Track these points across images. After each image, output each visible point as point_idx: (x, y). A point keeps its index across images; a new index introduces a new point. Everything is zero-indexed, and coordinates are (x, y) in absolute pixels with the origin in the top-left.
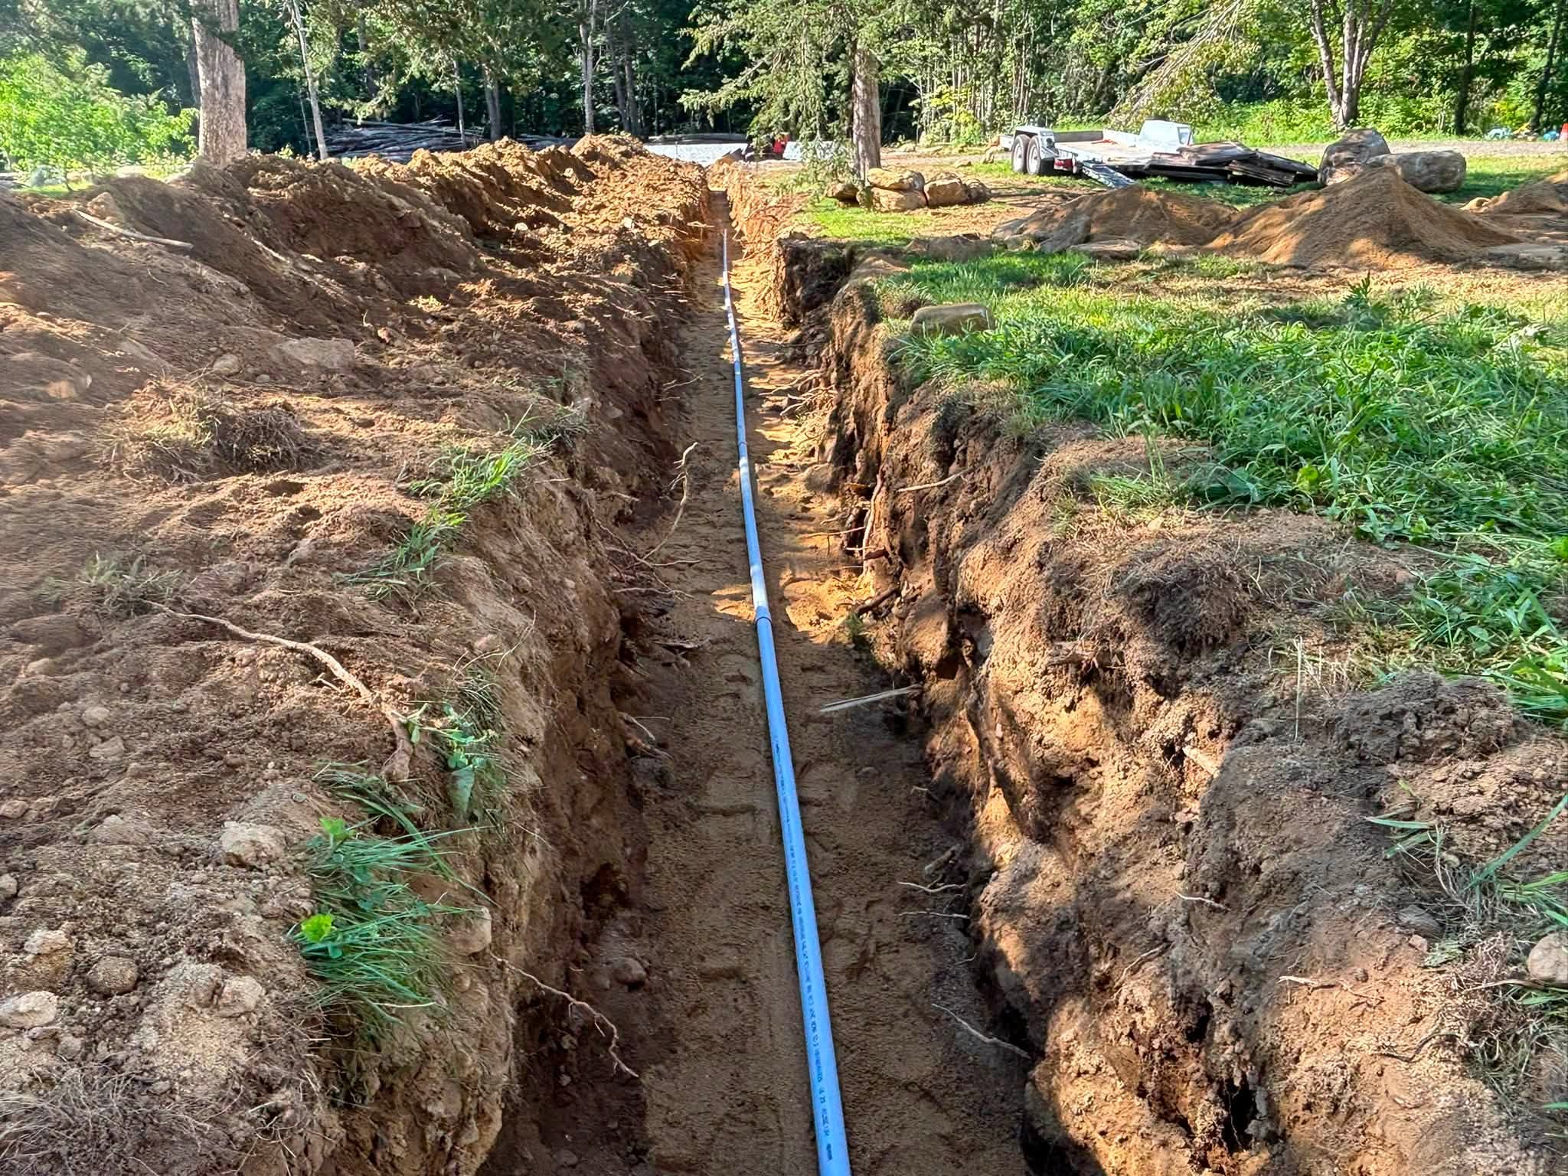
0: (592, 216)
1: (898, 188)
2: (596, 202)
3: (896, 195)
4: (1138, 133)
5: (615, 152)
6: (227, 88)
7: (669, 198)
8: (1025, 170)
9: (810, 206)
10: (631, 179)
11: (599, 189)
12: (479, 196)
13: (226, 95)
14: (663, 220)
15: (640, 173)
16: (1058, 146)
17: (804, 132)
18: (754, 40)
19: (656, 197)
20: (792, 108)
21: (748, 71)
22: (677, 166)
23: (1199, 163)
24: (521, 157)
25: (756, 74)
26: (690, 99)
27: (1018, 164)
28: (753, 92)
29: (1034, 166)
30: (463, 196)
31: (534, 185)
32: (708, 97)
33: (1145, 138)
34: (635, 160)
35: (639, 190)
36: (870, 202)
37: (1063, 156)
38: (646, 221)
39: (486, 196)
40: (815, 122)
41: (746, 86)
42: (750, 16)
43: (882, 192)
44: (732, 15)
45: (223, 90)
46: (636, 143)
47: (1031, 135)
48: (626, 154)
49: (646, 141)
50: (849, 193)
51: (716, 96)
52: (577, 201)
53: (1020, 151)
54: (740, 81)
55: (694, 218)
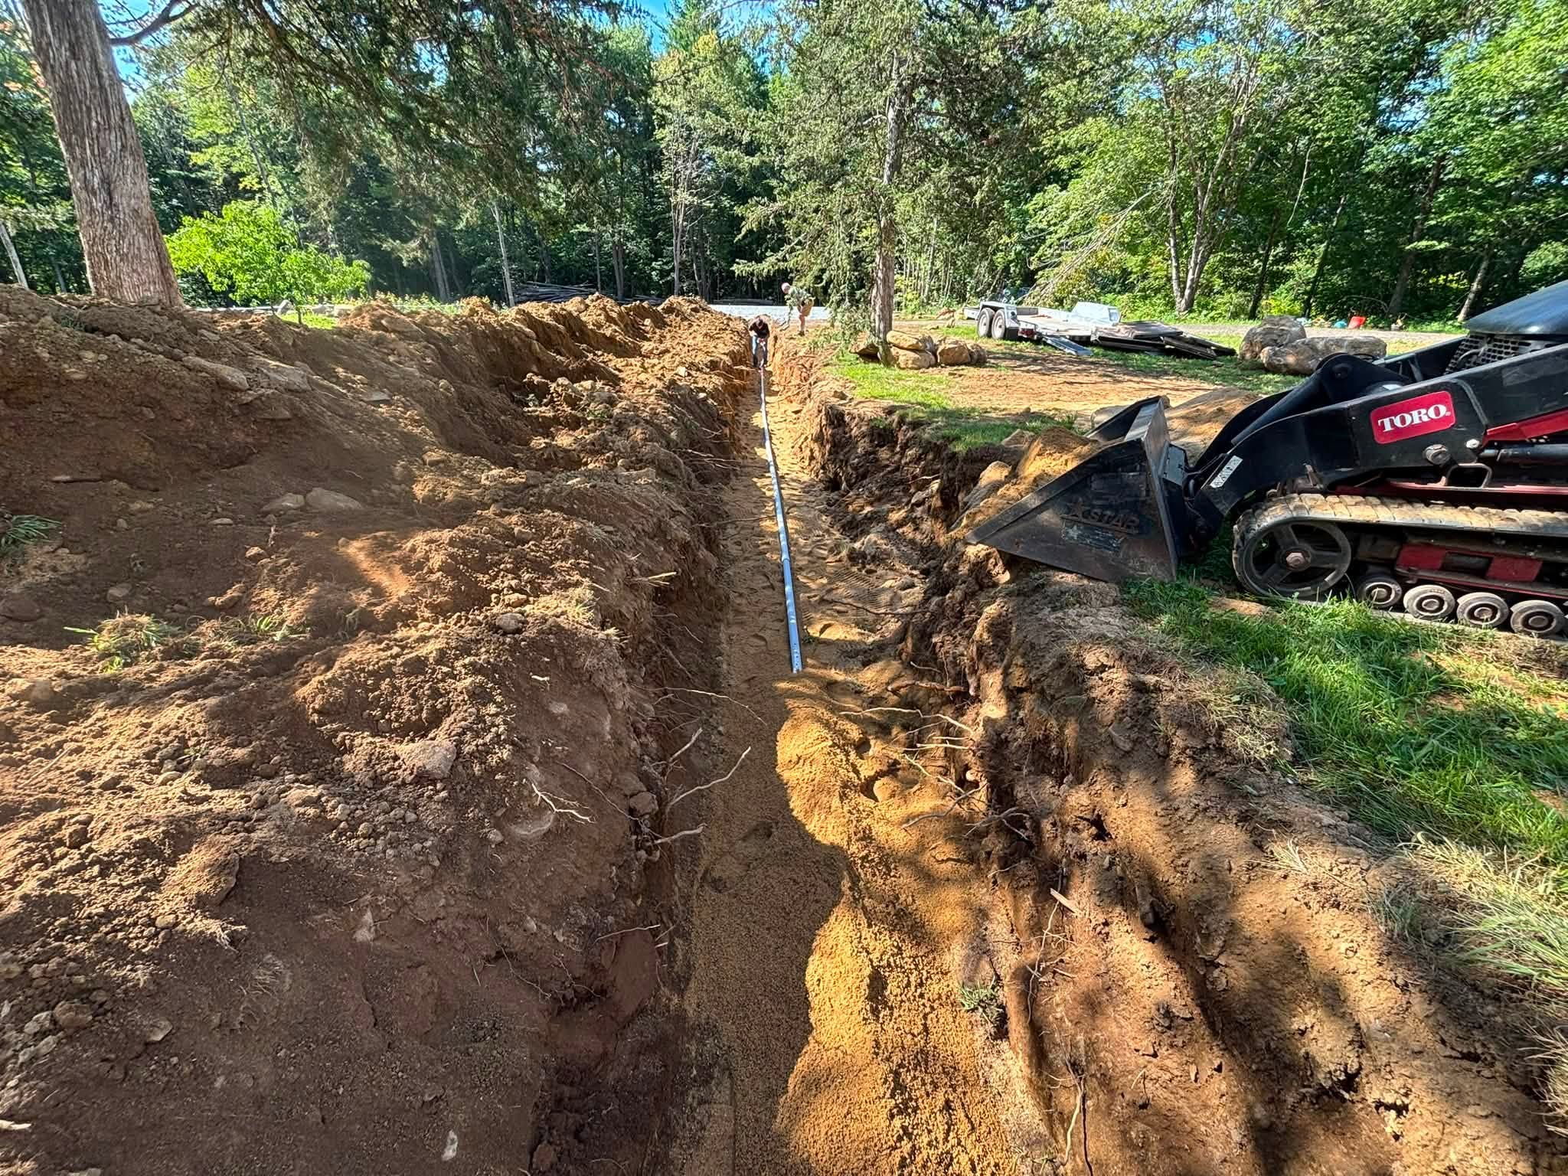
0: (656, 361)
1: (914, 349)
2: (662, 347)
3: (912, 355)
4: (1070, 310)
5: (687, 308)
6: (110, 194)
7: (721, 345)
8: (989, 335)
9: (835, 360)
10: (695, 328)
11: (668, 336)
12: (530, 345)
13: (111, 204)
14: (713, 365)
15: (704, 324)
16: (1020, 318)
17: (835, 298)
18: (795, 219)
19: (712, 344)
20: (825, 277)
21: (787, 247)
22: (729, 319)
23: (1136, 337)
24: (604, 309)
25: (793, 250)
26: (740, 268)
27: (983, 330)
28: (791, 264)
29: (998, 332)
30: (511, 346)
31: (608, 333)
32: (754, 267)
33: (1077, 315)
34: (701, 313)
35: (700, 338)
36: (889, 361)
37: (1023, 326)
38: (698, 370)
39: (536, 346)
40: (844, 289)
41: (785, 260)
42: (792, 199)
43: (901, 352)
44: (778, 198)
45: (104, 195)
46: (703, 303)
47: (995, 309)
48: (695, 310)
49: (711, 302)
50: (871, 351)
51: (760, 266)
52: (646, 346)
53: (986, 320)
54: (780, 255)
55: (741, 363)
